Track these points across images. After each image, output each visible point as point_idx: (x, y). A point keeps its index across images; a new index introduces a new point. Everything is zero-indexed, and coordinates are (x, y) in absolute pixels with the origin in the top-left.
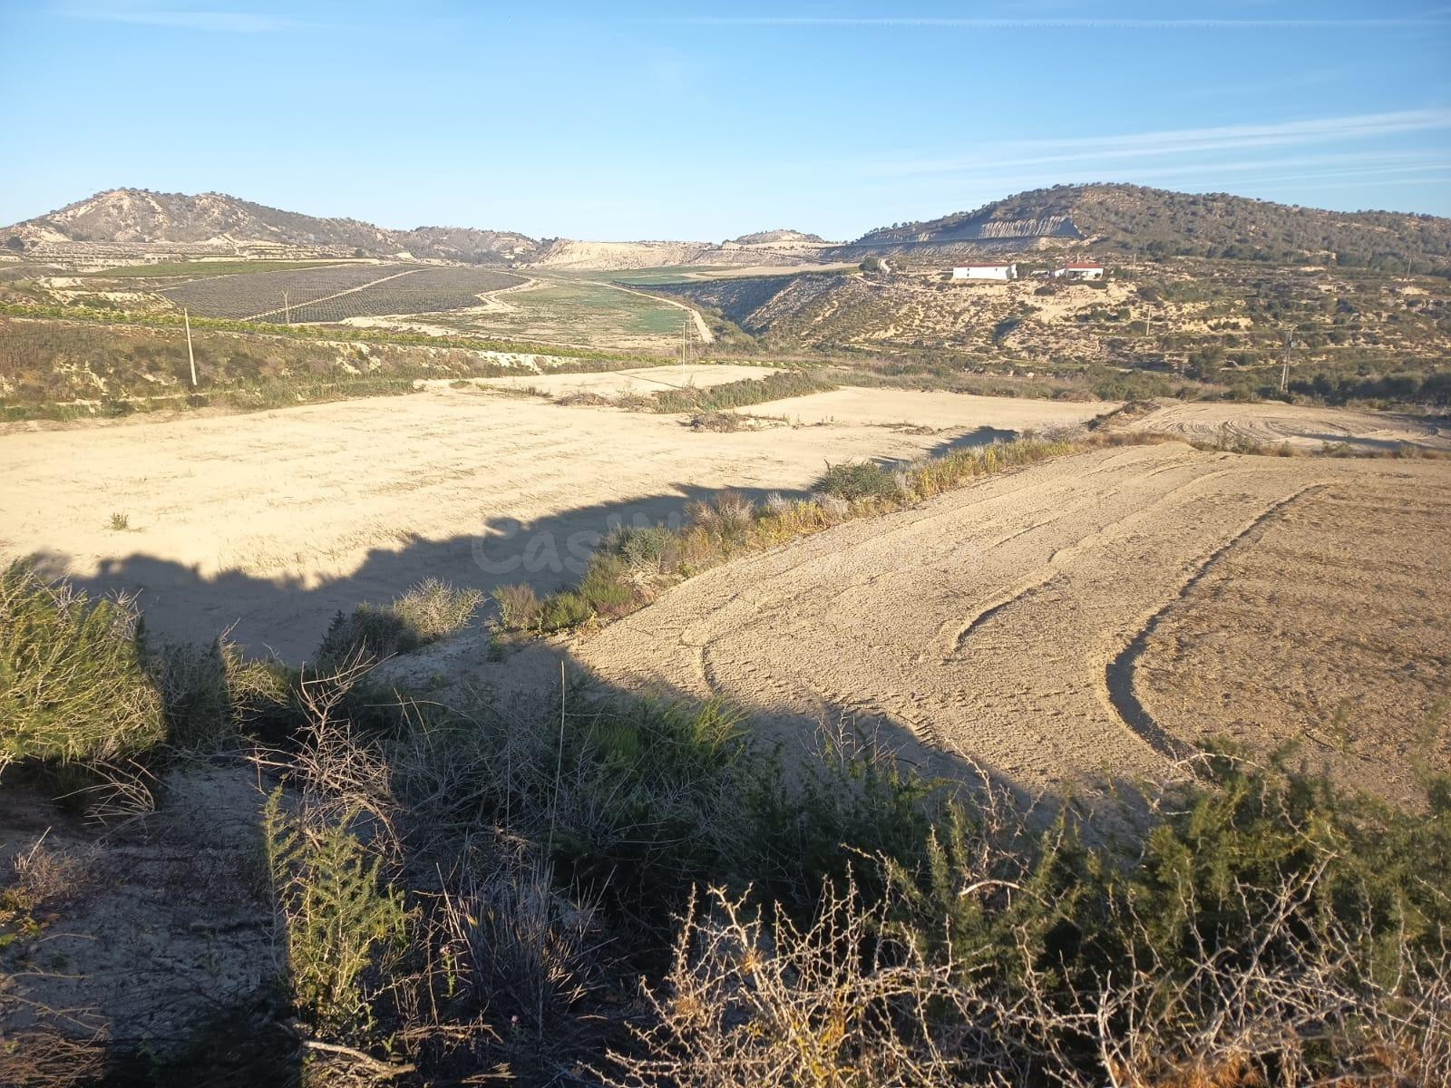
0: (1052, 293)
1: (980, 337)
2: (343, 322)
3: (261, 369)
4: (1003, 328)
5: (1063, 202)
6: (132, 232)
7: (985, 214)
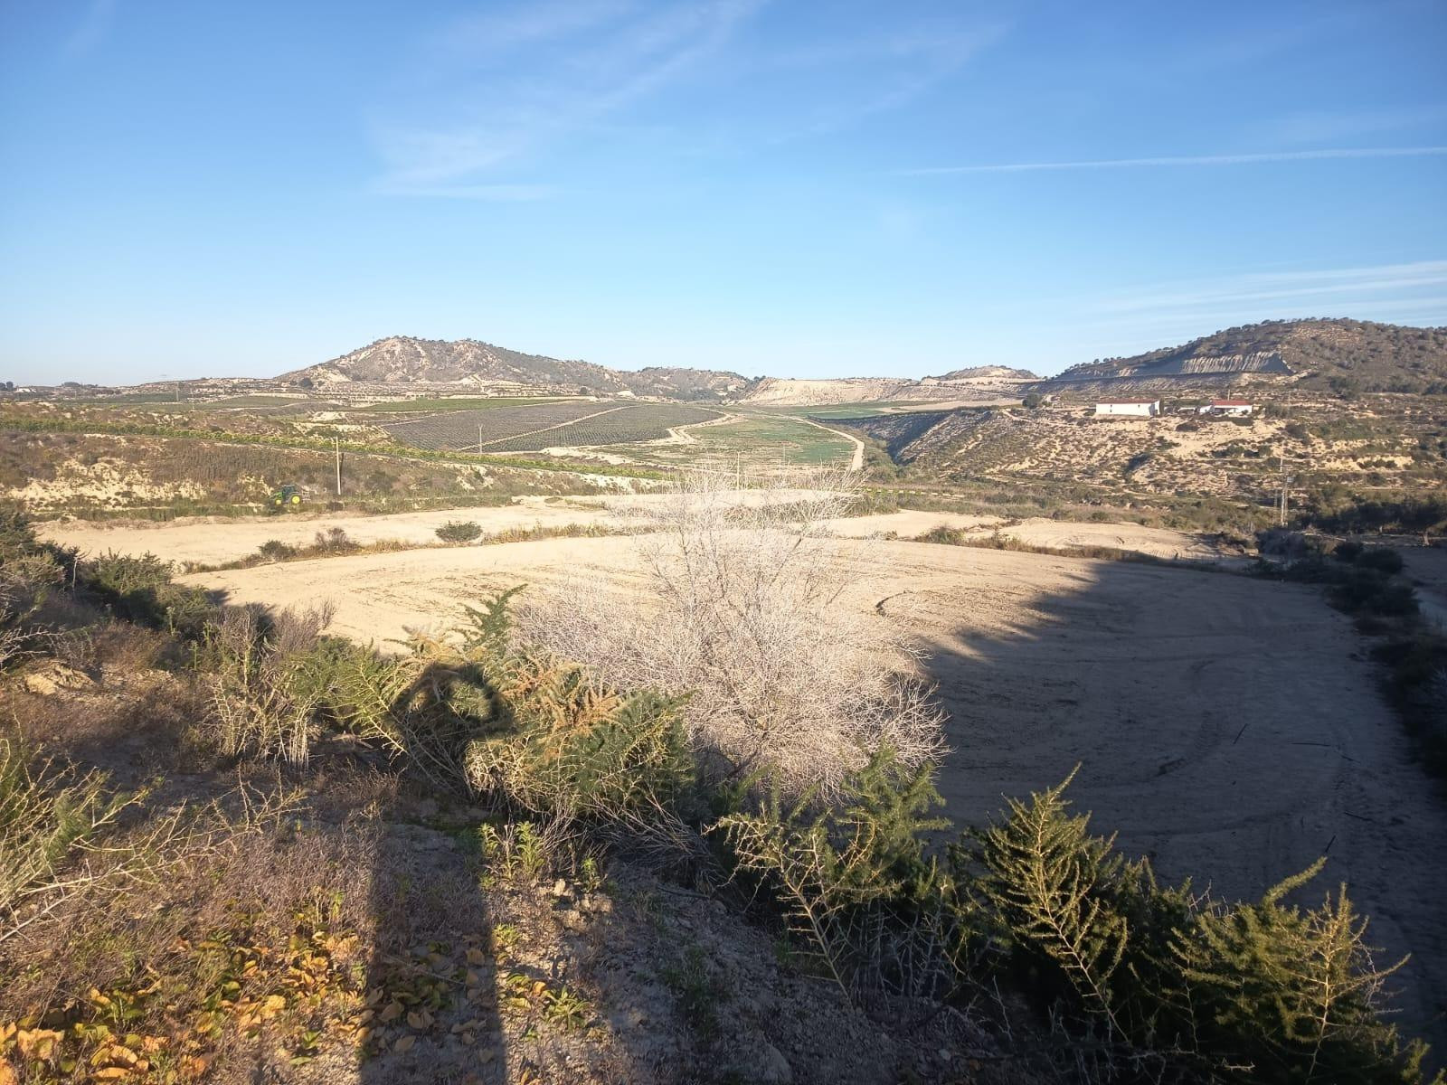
0: (1194, 429)
1: (1112, 470)
2: (542, 451)
3: (394, 484)
4: (1136, 462)
5: (1272, 338)
6: (400, 373)
7: (1189, 351)
